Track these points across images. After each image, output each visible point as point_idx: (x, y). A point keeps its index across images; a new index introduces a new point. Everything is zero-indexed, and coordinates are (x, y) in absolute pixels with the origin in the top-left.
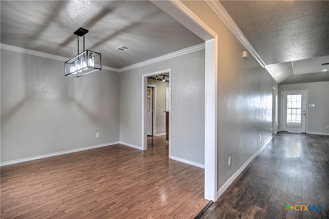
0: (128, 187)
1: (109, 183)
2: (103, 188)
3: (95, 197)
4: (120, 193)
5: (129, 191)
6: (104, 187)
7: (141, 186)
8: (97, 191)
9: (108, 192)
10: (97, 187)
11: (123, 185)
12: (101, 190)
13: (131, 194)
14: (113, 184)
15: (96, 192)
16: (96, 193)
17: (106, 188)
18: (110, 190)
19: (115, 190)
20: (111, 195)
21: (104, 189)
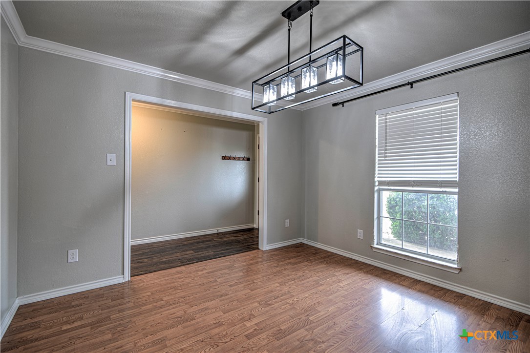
0: (207, 304)
1: (236, 315)
2: (246, 306)
3: (254, 295)
4: (222, 296)
5: (208, 297)
6: (244, 307)
7: (186, 304)
8: (253, 303)
9: (237, 300)
10: (257, 310)
11: (215, 308)
12: (249, 304)
13: (207, 294)
14: (230, 313)
15: (255, 302)
16: (256, 300)
17: (241, 307)
18: (235, 302)
19: (228, 301)
20: (233, 295)
21: (244, 306)
